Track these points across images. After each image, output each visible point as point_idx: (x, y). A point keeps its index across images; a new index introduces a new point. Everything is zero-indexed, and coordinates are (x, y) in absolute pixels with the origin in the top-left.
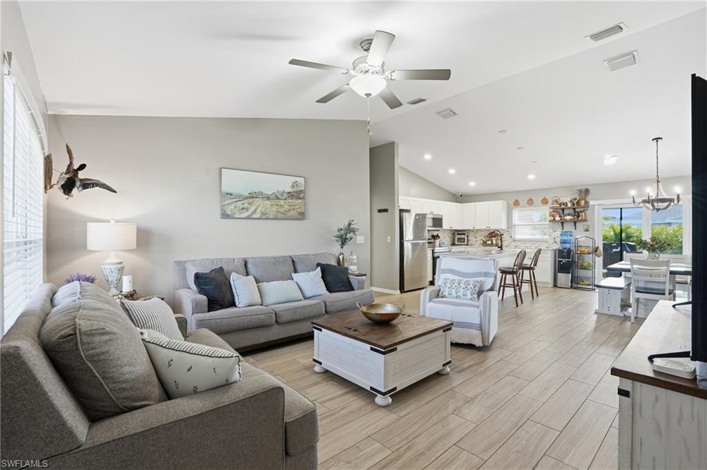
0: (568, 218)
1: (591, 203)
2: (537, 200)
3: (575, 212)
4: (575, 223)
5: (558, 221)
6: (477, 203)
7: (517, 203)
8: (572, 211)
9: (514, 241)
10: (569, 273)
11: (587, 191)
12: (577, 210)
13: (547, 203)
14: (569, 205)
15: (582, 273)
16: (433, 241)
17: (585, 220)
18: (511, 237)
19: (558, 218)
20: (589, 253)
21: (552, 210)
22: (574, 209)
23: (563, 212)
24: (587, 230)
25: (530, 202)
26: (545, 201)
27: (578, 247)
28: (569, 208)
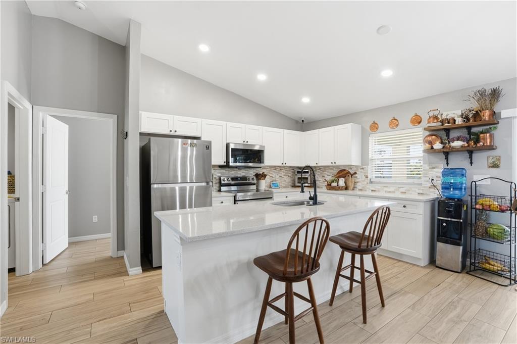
0: (457, 144)
1: (504, 114)
2: (405, 119)
3: (470, 133)
4: (471, 153)
5: (438, 151)
6: (320, 130)
7: (374, 127)
8: (464, 133)
9: (371, 182)
10: (459, 245)
11: (495, 94)
12: (474, 130)
13: (420, 122)
14: (459, 121)
15: (485, 245)
16: (255, 181)
17: (491, 148)
18: (367, 177)
19: (438, 146)
20: (503, 211)
21: (427, 133)
22: (469, 128)
23: (448, 135)
24: (495, 166)
25: (394, 123)
26: (417, 120)
27: (476, 196)
28: (460, 127)
